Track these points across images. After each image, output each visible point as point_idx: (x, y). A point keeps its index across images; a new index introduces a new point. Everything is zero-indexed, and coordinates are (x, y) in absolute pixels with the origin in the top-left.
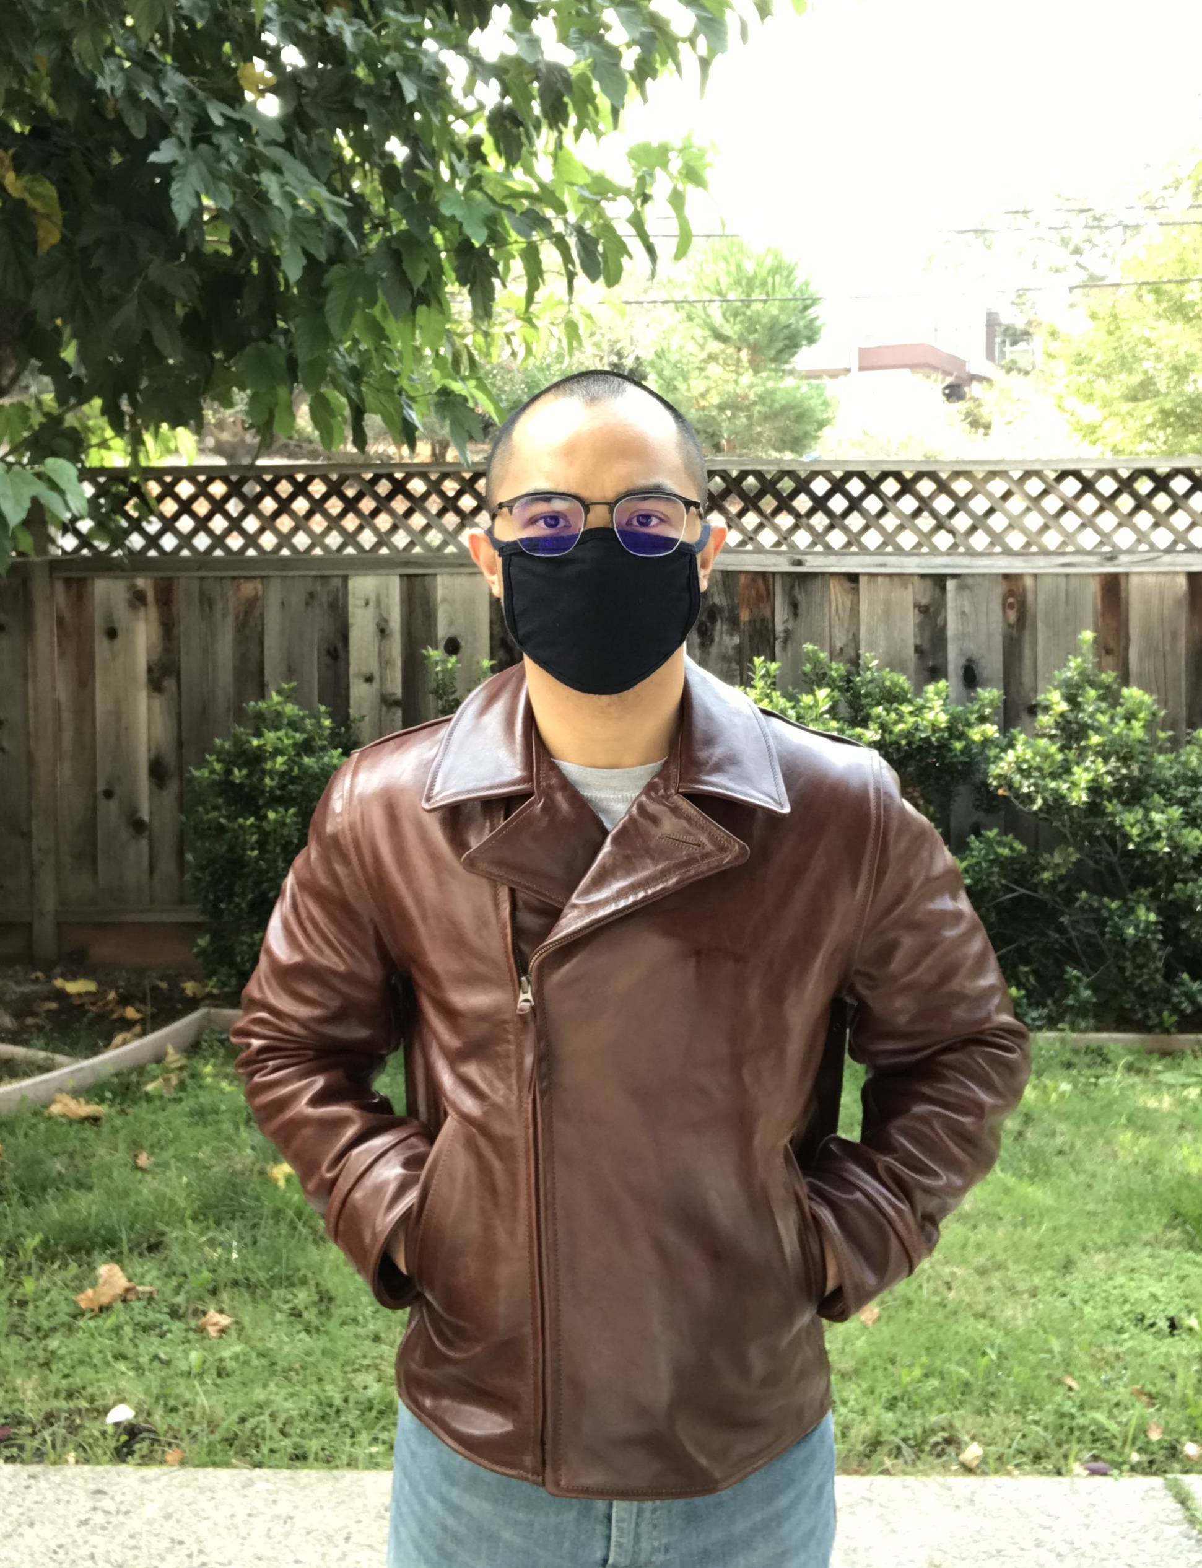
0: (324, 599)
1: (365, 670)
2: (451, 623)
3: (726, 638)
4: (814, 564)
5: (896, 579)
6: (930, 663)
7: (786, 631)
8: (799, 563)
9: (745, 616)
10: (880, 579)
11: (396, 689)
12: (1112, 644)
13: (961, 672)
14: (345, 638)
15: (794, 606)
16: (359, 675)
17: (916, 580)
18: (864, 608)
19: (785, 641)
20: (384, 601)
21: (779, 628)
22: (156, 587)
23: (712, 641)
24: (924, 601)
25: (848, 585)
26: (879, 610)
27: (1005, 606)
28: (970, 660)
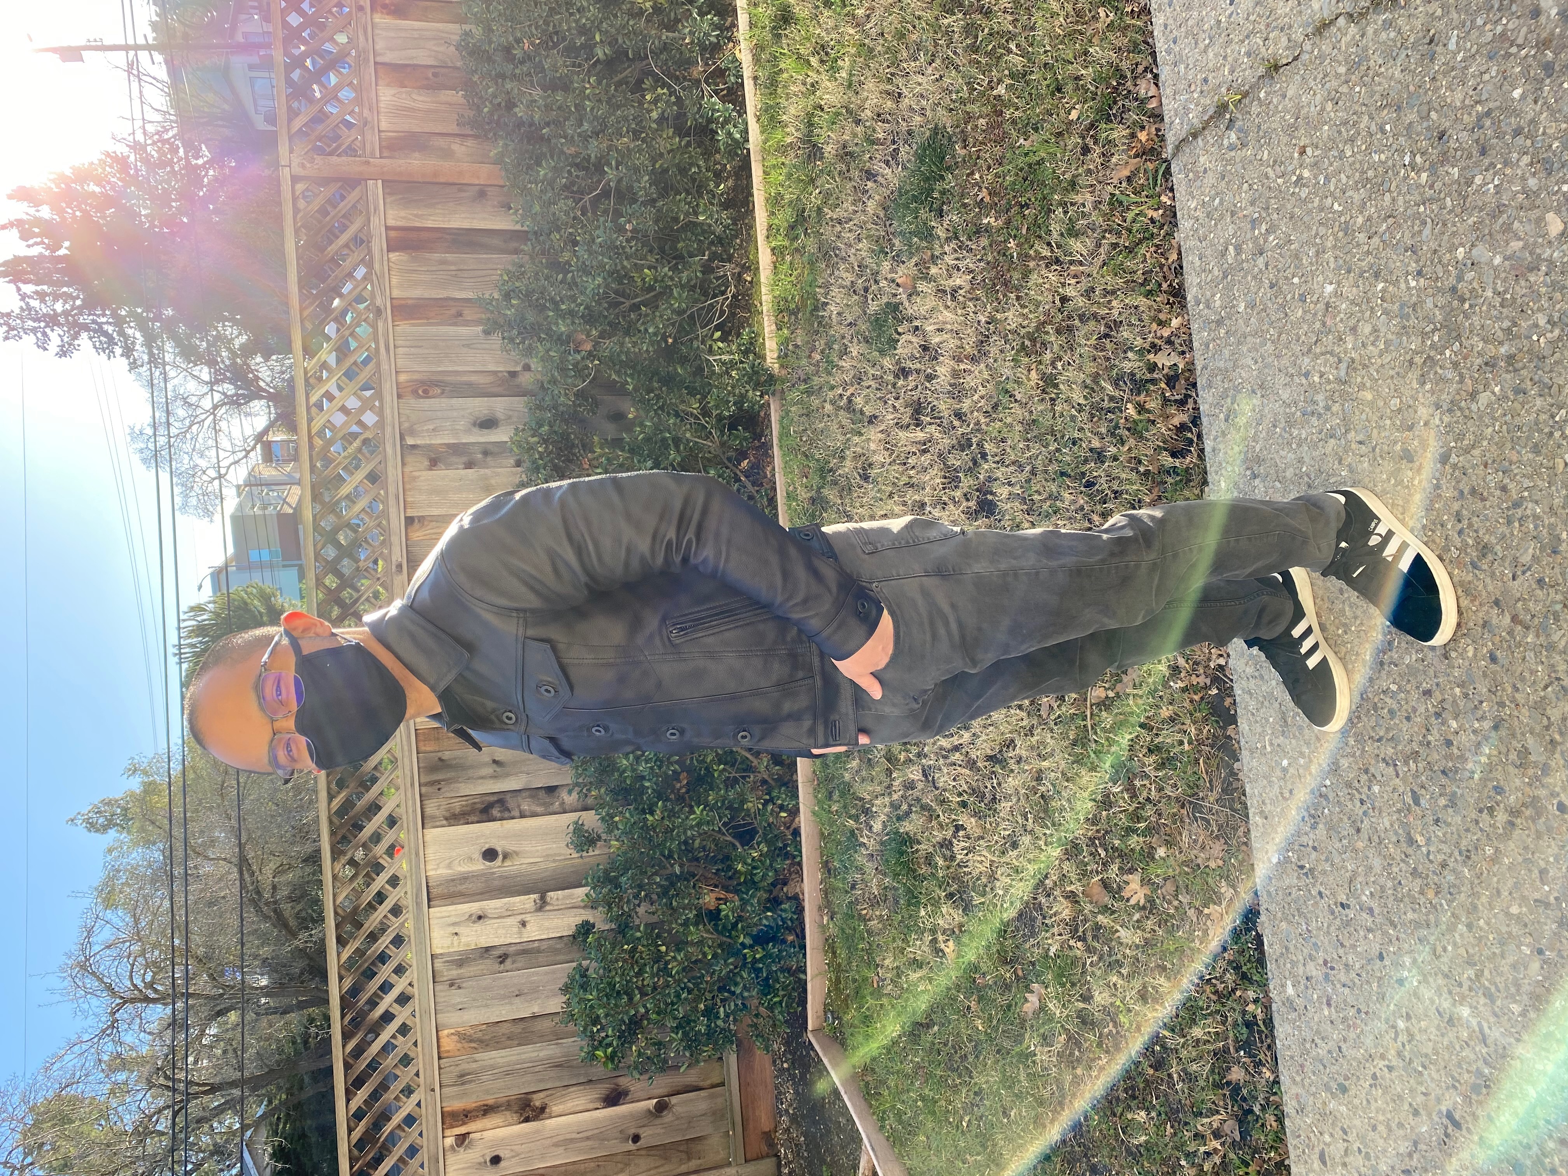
0: (454, 973)
1: (515, 930)
2: (471, 859)
4: (398, 555)
5: (408, 486)
6: (480, 456)
8: (399, 566)
10: (409, 499)
11: (529, 901)
12: (453, 311)
13: (486, 431)
14: (487, 949)
16: (520, 933)
17: (407, 469)
18: (436, 513)
20: (454, 919)
22: (452, 1127)
24: (427, 463)
25: (416, 525)
26: (435, 499)
27: (426, 395)
28: (474, 424)
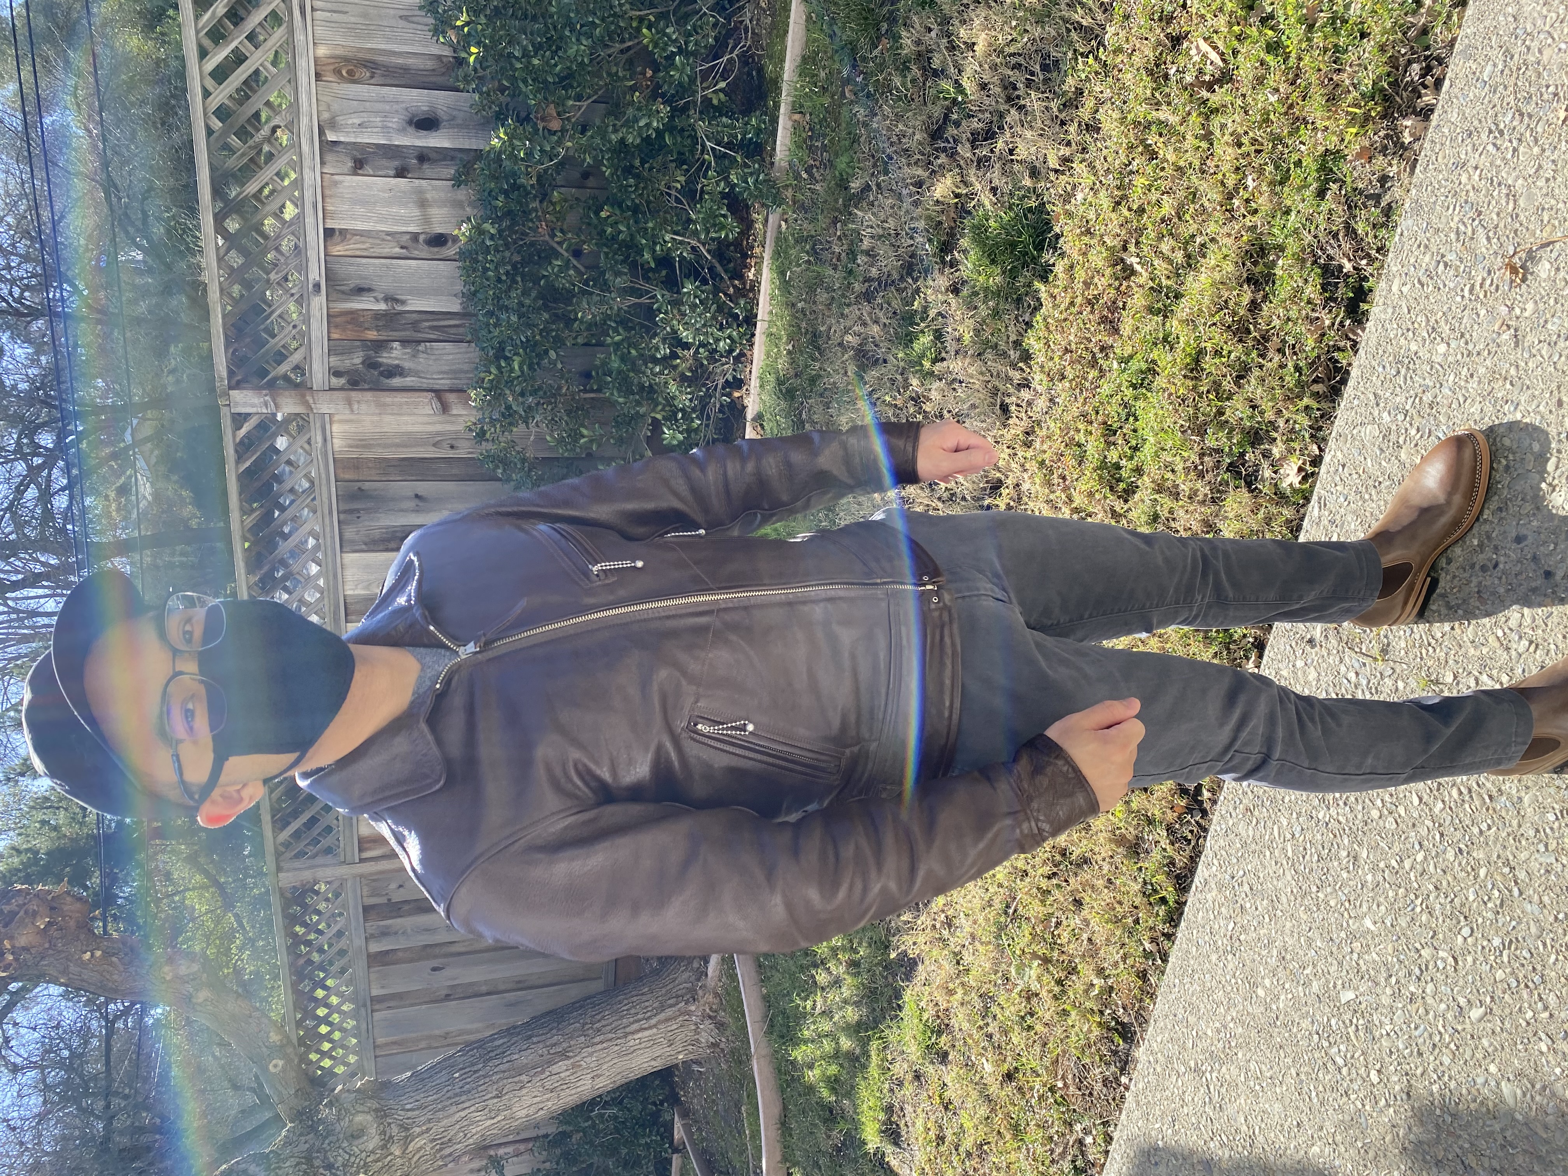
3: (395, 353)
4: (316, 273)
5: (327, 192)
6: (414, 161)
7: (386, 299)
8: (317, 286)
9: (372, 335)
10: (329, 208)
13: (423, 133)
15: (360, 290)
17: (327, 172)
18: (359, 226)
19: (397, 301)
21: (382, 306)
23: (398, 366)
24: (350, 164)
25: (337, 237)
26: (360, 210)
27: (352, 78)
28: (410, 122)
